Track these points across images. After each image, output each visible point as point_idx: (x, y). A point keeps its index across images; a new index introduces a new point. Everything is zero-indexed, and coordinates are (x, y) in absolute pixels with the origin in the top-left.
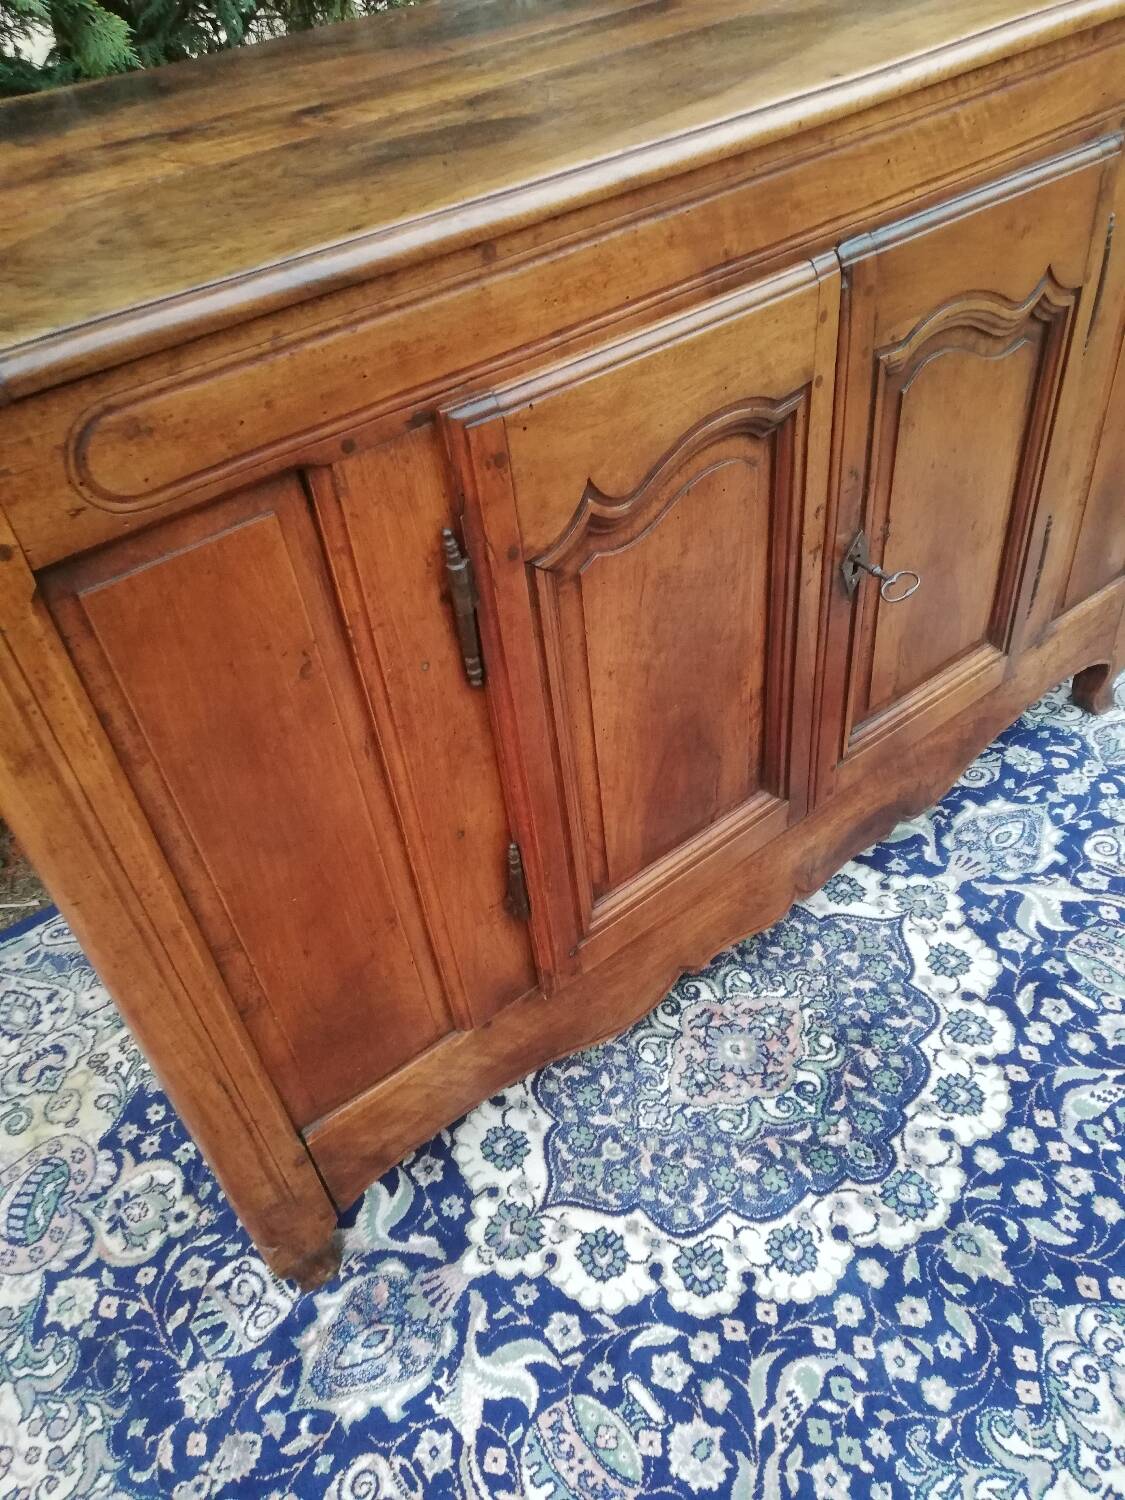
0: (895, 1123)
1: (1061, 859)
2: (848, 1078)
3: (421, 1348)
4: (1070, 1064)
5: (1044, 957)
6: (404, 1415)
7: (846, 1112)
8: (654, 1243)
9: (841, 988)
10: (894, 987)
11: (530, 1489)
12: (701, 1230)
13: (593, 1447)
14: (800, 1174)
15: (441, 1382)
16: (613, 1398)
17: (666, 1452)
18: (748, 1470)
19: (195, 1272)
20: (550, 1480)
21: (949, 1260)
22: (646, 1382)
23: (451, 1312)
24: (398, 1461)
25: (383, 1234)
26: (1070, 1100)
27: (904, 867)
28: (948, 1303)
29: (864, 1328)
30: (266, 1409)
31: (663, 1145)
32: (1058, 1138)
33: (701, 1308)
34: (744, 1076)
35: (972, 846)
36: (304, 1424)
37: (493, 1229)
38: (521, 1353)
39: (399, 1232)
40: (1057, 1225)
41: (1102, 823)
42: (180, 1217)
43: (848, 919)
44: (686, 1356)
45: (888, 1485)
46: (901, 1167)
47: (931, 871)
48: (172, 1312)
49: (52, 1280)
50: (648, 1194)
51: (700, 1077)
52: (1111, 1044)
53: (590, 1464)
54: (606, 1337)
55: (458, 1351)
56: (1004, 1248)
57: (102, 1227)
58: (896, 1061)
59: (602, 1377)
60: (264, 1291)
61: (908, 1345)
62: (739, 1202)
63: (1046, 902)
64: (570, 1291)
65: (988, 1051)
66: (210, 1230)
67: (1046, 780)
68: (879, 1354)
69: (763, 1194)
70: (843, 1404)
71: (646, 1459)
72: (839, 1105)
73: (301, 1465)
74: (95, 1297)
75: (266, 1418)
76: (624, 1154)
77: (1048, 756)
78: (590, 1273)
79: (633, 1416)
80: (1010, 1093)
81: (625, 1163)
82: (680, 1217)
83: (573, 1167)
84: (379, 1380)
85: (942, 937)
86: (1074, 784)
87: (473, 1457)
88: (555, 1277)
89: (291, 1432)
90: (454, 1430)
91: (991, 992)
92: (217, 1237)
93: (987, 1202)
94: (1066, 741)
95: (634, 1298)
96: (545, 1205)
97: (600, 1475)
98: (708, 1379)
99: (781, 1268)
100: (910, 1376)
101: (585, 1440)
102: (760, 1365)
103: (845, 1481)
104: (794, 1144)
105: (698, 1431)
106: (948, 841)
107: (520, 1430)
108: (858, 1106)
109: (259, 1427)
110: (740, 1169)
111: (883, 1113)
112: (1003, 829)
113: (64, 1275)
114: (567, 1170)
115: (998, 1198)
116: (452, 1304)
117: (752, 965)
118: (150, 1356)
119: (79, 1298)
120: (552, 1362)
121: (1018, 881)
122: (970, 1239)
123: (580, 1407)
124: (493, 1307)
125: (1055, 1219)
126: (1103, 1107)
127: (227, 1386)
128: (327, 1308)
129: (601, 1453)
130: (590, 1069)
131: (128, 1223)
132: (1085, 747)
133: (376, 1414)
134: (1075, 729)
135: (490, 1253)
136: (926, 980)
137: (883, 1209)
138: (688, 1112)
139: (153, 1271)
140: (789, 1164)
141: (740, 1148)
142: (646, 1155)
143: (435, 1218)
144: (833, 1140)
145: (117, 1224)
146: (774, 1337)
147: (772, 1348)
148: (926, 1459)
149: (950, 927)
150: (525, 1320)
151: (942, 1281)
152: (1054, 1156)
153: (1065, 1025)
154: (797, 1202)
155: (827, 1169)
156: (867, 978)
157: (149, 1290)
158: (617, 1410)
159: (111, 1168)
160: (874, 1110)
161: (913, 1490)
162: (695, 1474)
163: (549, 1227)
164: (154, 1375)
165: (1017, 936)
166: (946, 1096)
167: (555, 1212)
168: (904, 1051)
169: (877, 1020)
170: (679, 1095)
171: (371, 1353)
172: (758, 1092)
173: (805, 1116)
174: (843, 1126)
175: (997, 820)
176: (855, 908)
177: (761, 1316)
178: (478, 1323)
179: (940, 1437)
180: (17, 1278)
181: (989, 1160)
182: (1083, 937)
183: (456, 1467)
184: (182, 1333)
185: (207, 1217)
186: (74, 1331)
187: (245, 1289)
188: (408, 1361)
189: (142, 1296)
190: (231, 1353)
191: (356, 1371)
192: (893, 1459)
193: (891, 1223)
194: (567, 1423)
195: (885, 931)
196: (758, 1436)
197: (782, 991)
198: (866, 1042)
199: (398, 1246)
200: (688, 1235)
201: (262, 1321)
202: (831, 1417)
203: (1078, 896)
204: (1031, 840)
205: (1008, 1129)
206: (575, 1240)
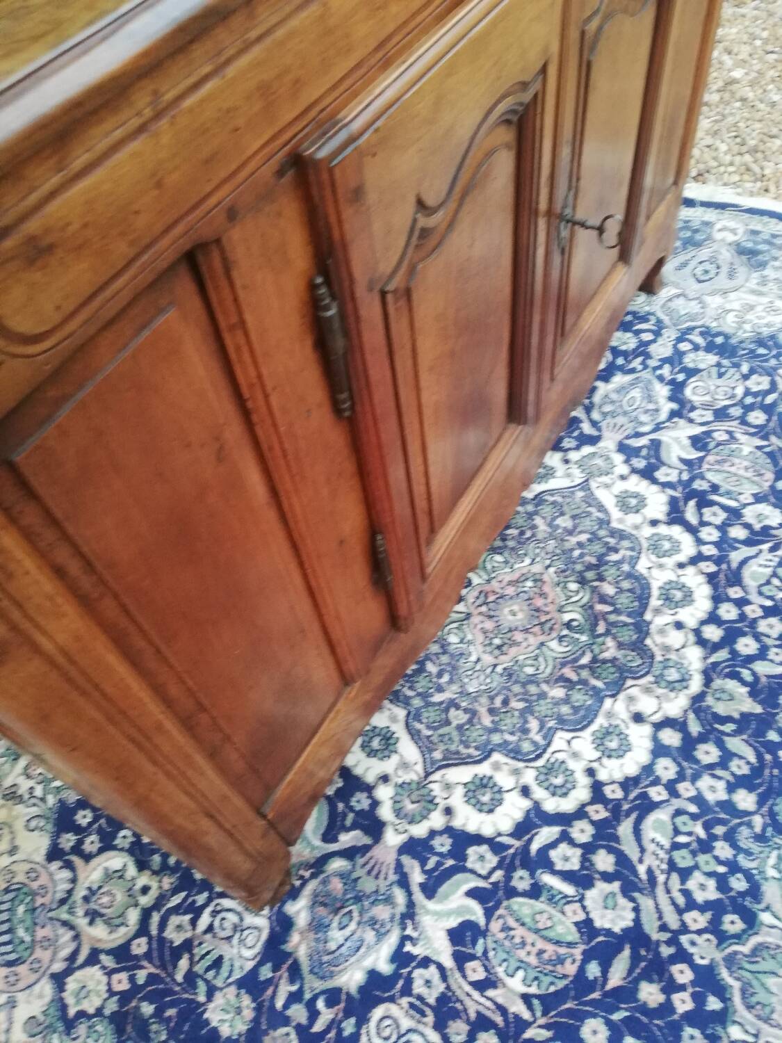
0: (642, 629)
1: (674, 406)
2: (600, 607)
3: (382, 912)
4: (736, 549)
5: (692, 480)
6: (393, 966)
7: (607, 633)
8: (516, 772)
9: (567, 546)
10: (602, 533)
11: (509, 981)
12: (544, 751)
13: (537, 931)
14: (594, 688)
15: (409, 931)
16: (536, 891)
17: (587, 913)
18: (646, 903)
19: (179, 927)
20: (518, 968)
21: (715, 710)
22: (554, 872)
23: (393, 877)
24: (405, 1001)
25: (317, 842)
26: (747, 573)
27: (573, 444)
28: (726, 739)
29: (681, 777)
30: (286, 1006)
31: (492, 699)
32: (748, 602)
33: (567, 805)
34: (526, 631)
35: (613, 414)
36: (320, 1004)
37: (398, 806)
38: (458, 886)
39: (328, 836)
40: (772, 661)
41: (692, 372)
42: (145, 890)
43: (551, 492)
44: (572, 843)
45: (739, 875)
46: (659, 658)
47: (593, 440)
48: (175, 966)
49: (59, 980)
50: (496, 739)
51: (497, 641)
52: (757, 527)
53: (540, 944)
54: (512, 851)
55: (411, 904)
56: (747, 689)
57: (82, 922)
58: (626, 585)
59: (521, 880)
60: (242, 920)
61: (714, 776)
62: (561, 721)
63: (677, 440)
64: (471, 828)
65: (682, 557)
66: (175, 891)
67: (642, 351)
68: (697, 789)
69: (576, 710)
70: (690, 834)
71: (576, 924)
72: (601, 628)
73: (332, 1035)
74: (105, 979)
75: (289, 1012)
76: (467, 716)
77: (637, 333)
78: (480, 811)
79: (554, 899)
80: (709, 582)
81: (470, 721)
82: (526, 746)
83: (435, 739)
84: (363, 950)
85: (620, 486)
86: (661, 349)
87: (458, 975)
88: (457, 823)
89: (314, 1015)
90: (434, 962)
91: (669, 514)
92: (183, 894)
93: (724, 661)
94: (644, 319)
95: (519, 816)
96: (427, 775)
97: (550, 948)
98: (594, 853)
99: (609, 757)
100: (722, 795)
101: (530, 929)
102: (625, 829)
103: (712, 884)
104: (583, 667)
105: (602, 890)
106: (596, 415)
107: (481, 941)
108: (614, 624)
109: (286, 1021)
110: (553, 698)
111: (632, 624)
112: (629, 397)
113: (68, 972)
114: (431, 742)
115: (729, 656)
116: (391, 871)
117: (500, 548)
118: (172, 1004)
119: (91, 985)
120: (482, 884)
121: (654, 431)
122: (723, 691)
123: (515, 907)
124: (423, 862)
125: (769, 657)
126: (769, 571)
127: (247, 1001)
128: (298, 912)
129: (545, 933)
130: (417, 663)
131: (104, 911)
132: (659, 321)
133: (373, 975)
134: (647, 309)
135: (404, 825)
136: (621, 521)
137: (660, 691)
138: (499, 669)
139: (143, 941)
140: (584, 682)
141: (547, 682)
142: (483, 711)
143: (351, 816)
144: (607, 655)
145: (93, 916)
146: (626, 807)
147: (628, 814)
148: (755, 847)
149: (623, 478)
150: (450, 862)
151: (717, 726)
152: (752, 616)
153: (724, 524)
154: (600, 707)
155: (611, 677)
156: (581, 532)
157: (148, 956)
158: (542, 899)
159: (66, 874)
160: (626, 625)
161: (754, 872)
162: (613, 921)
163: (436, 789)
164: (183, 1017)
165: (670, 471)
166: (667, 598)
167: (436, 776)
168: (629, 576)
169: (601, 561)
170: (488, 659)
171: (347, 932)
172: (542, 638)
173: (581, 645)
174: (610, 642)
175: (621, 390)
176: (552, 484)
177: (610, 796)
178: (417, 877)
179: (758, 829)
180: (27, 991)
181: (713, 633)
182: (710, 458)
183: (448, 988)
184: (191, 977)
185: (167, 882)
186: (99, 1012)
187: (227, 924)
188: (377, 927)
189: (145, 963)
190: (237, 975)
191: (343, 950)
192: (735, 856)
193: (669, 700)
194: (511, 922)
195: (580, 494)
196: (644, 876)
197: (527, 561)
198: (601, 578)
199: (333, 847)
200: (539, 757)
201: (250, 941)
202: (686, 845)
203: (697, 430)
204: (650, 398)
205: (716, 608)
206: (459, 792)
